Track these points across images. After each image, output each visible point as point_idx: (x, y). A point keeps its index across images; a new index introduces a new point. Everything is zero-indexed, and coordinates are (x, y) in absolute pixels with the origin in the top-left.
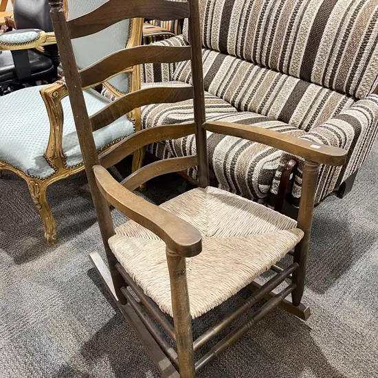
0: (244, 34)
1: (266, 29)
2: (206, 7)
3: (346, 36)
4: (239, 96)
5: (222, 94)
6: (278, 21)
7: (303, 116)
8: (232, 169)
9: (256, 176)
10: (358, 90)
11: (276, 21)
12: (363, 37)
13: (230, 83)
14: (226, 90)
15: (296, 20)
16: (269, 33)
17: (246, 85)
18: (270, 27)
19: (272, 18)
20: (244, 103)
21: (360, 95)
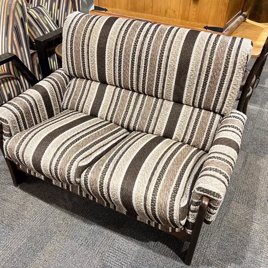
0: (120, 70)
1: (139, 66)
2: (81, 48)
3: (208, 71)
4: (127, 120)
5: (112, 118)
6: (149, 60)
7: (184, 132)
8: (153, 209)
9: (176, 214)
10: (223, 110)
11: (146, 60)
12: (222, 72)
13: (117, 110)
14: (115, 116)
15: (164, 59)
16: (142, 70)
17: (130, 111)
18: (143, 65)
19: (143, 58)
20: (132, 125)
21: (225, 113)
